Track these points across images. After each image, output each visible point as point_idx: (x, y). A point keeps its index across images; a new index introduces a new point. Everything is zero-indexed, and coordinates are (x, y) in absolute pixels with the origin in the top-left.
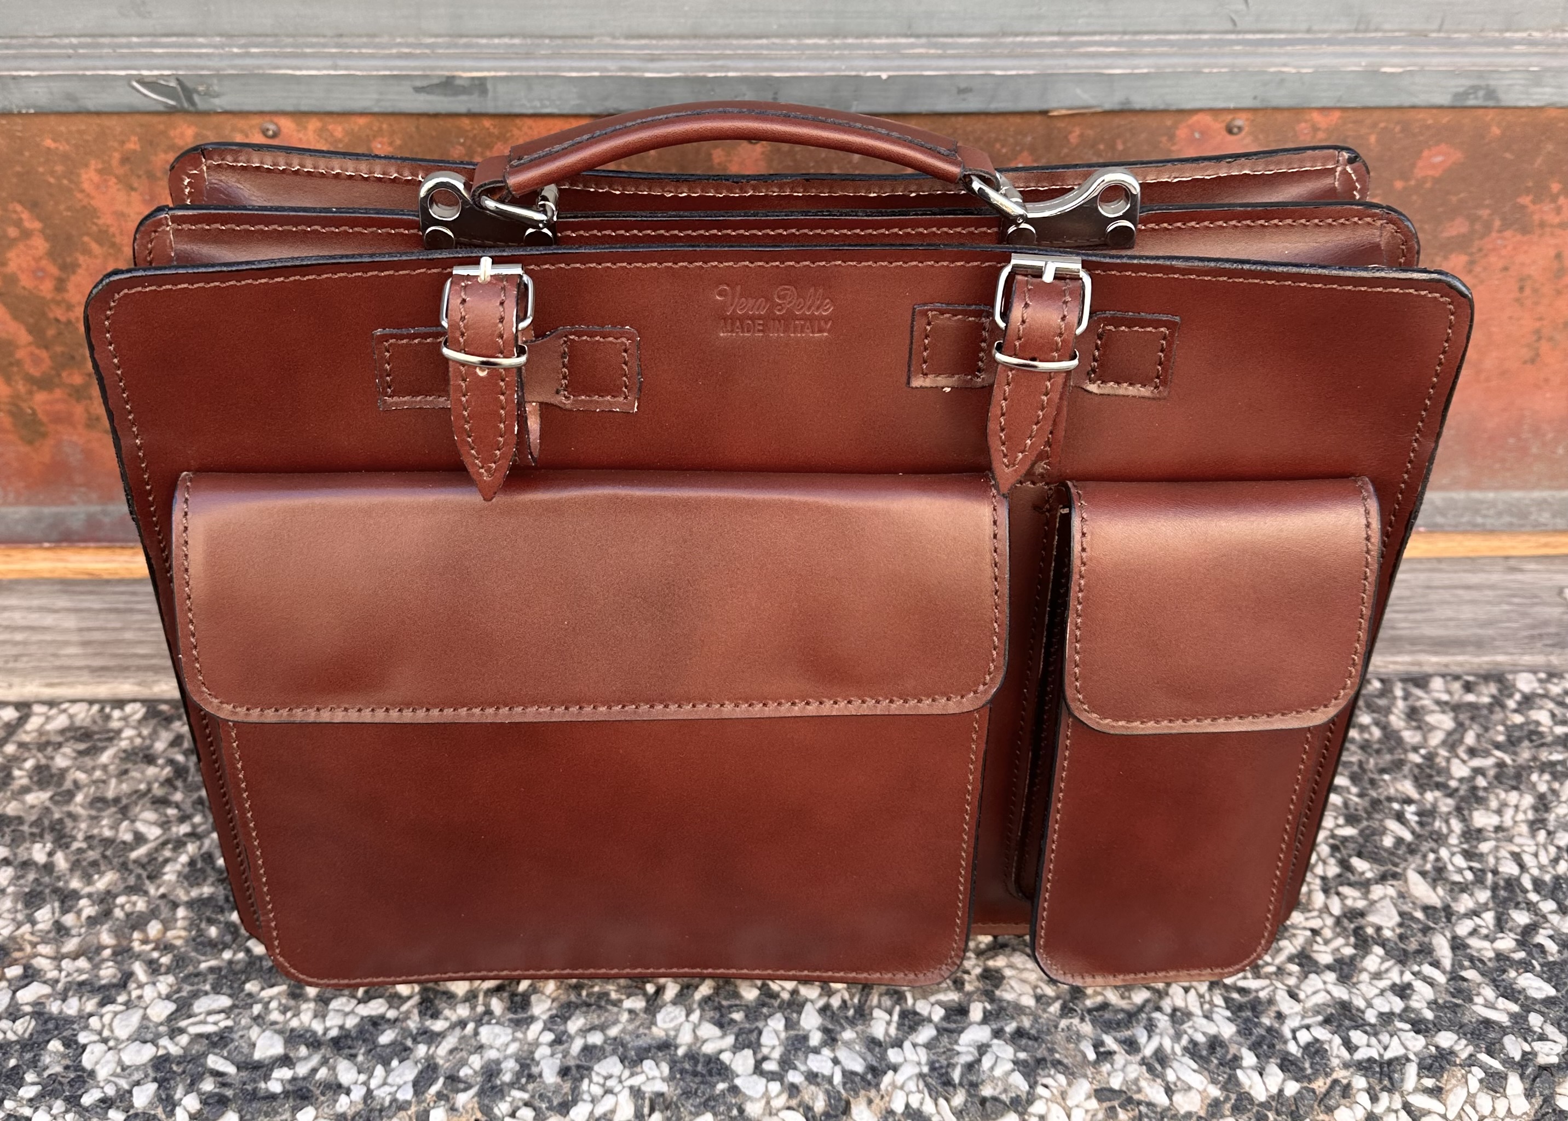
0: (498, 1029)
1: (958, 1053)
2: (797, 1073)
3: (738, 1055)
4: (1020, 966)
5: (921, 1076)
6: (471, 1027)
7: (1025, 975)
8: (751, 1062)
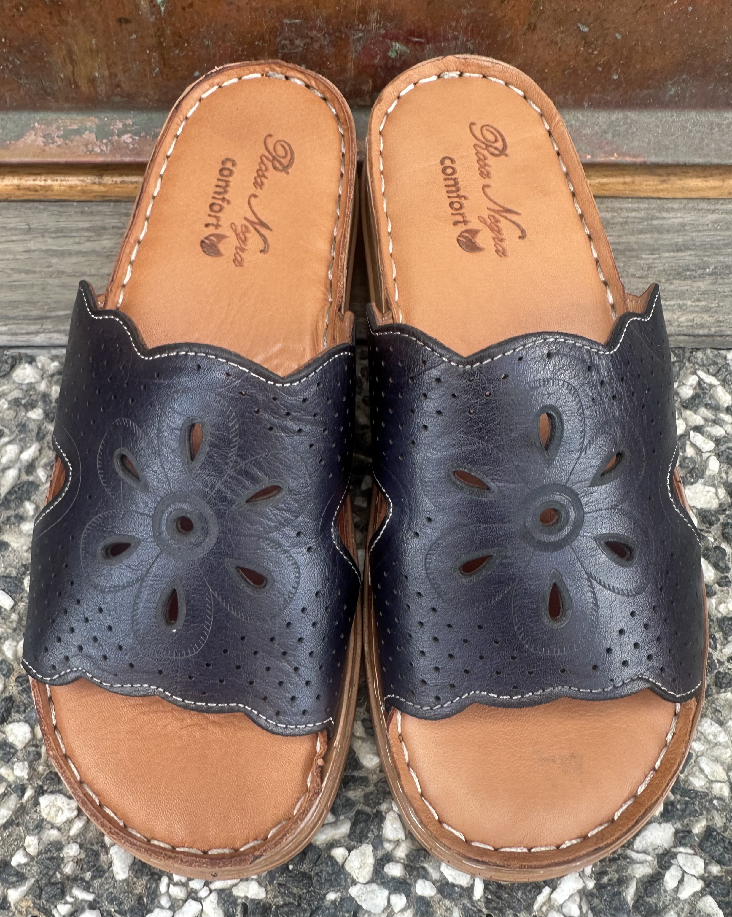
0: (60, 800)
1: (633, 862)
2: (428, 883)
3: (353, 852)
4: (711, 737)
5: (583, 893)
6: (29, 793)
7: (717, 752)
8: (370, 861)
